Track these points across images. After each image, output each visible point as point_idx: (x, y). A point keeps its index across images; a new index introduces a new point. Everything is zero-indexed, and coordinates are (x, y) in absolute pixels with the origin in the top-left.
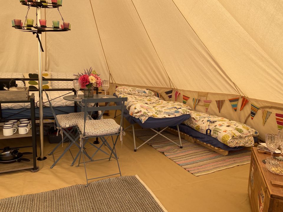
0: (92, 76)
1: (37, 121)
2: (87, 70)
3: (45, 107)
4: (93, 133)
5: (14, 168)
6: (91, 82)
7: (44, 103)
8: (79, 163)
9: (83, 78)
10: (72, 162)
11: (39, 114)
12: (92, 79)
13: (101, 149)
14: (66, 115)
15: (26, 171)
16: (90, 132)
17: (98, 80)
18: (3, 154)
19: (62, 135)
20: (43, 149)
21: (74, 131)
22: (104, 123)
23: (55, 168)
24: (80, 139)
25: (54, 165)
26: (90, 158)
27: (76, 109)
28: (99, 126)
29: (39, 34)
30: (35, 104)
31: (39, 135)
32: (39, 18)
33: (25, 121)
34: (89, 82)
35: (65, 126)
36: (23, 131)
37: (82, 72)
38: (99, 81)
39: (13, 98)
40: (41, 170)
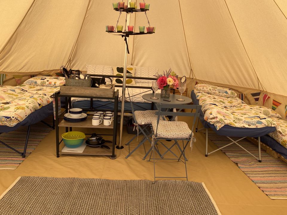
0: (170, 78)
1: (119, 114)
2: (166, 71)
3: (126, 102)
4: (164, 135)
5: (97, 153)
6: (169, 83)
7: (126, 98)
8: (150, 159)
9: (162, 80)
10: (144, 156)
11: (121, 107)
12: (170, 81)
13: (170, 150)
14: (143, 111)
15: (106, 157)
16: (162, 134)
17: (175, 82)
18: (90, 139)
19: (138, 131)
20: (121, 139)
21: (148, 128)
22: (176, 125)
23: (129, 158)
24: (153, 139)
25: (128, 156)
26: (160, 155)
27: (152, 106)
28: (171, 129)
29: (126, 37)
30: (119, 98)
31: (120, 124)
32: (128, 24)
33: (109, 114)
34: (167, 83)
35: (141, 123)
36: (107, 123)
37: (161, 73)
38: (176, 83)
39: (102, 94)
40: (118, 158)
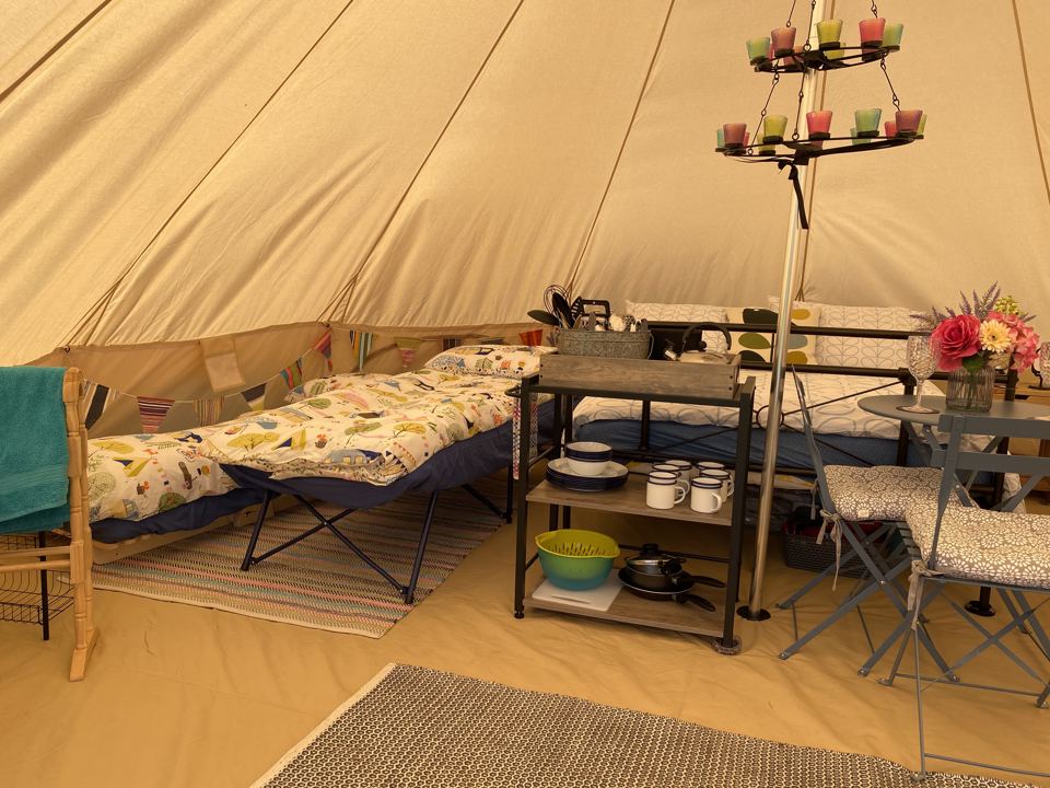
0: (994, 322)
1: (753, 478)
2: (975, 297)
3: (785, 431)
4: (971, 566)
5: (664, 620)
6: (987, 344)
7: (784, 415)
8: (894, 674)
9: (952, 330)
10: (864, 660)
11: (763, 452)
12: (995, 336)
13: (1001, 641)
14: (863, 469)
15: (696, 641)
16: (959, 557)
17: (1022, 340)
18: (637, 563)
19: (839, 545)
20: (761, 580)
21: (887, 537)
22: (1032, 530)
23: (795, 660)
24: (913, 578)
25: (793, 651)
26: (944, 668)
27: (904, 450)
28: (1005, 542)
29: (797, 166)
30: (754, 414)
32: (807, 107)
33: (714, 469)
34: (978, 345)
35: (855, 511)
36: (706, 502)
37: (950, 303)
38: (1028, 344)
39: (689, 386)
40: (748, 653)
